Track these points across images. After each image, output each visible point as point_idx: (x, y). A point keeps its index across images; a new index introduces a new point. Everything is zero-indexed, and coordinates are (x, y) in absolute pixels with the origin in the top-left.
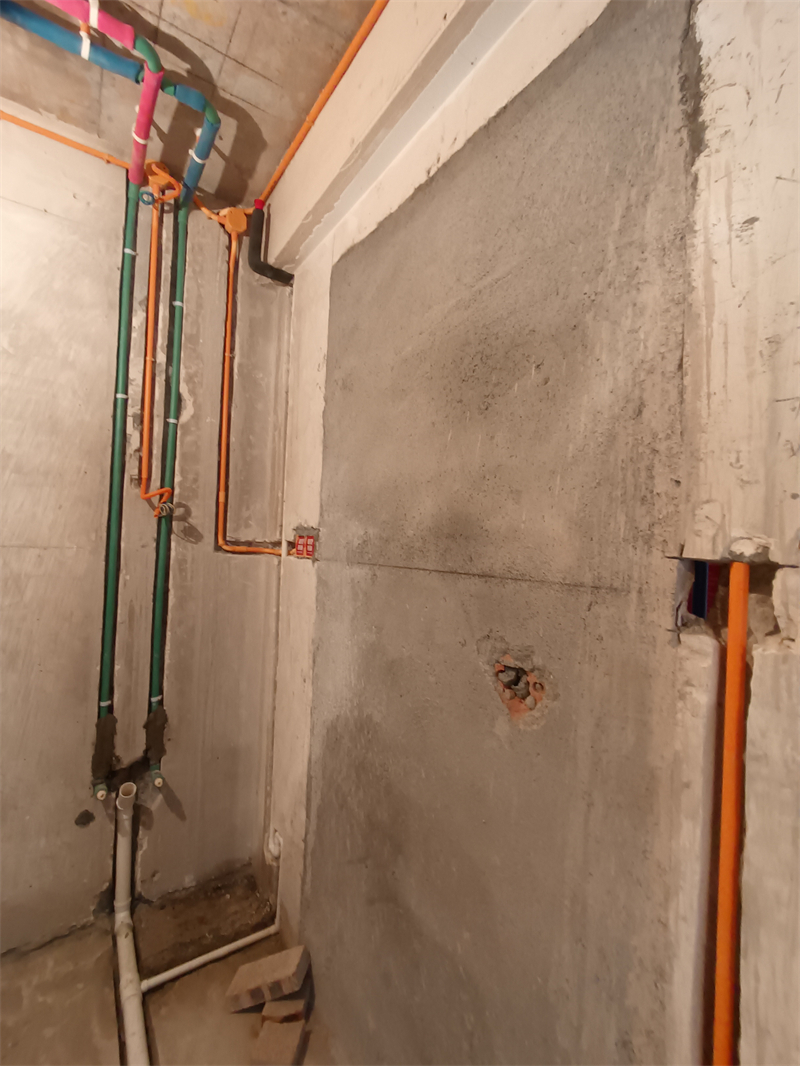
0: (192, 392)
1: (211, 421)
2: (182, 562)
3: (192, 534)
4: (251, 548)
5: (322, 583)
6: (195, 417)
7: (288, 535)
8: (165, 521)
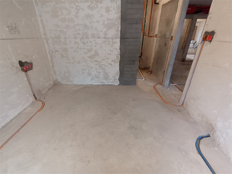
0: (147, 20)
1: (149, 23)
2: (145, 38)
3: (146, 35)
4: (151, 37)
5: (157, 40)
6: (147, 23)
7: (155, 35)
8: (144, 34)
